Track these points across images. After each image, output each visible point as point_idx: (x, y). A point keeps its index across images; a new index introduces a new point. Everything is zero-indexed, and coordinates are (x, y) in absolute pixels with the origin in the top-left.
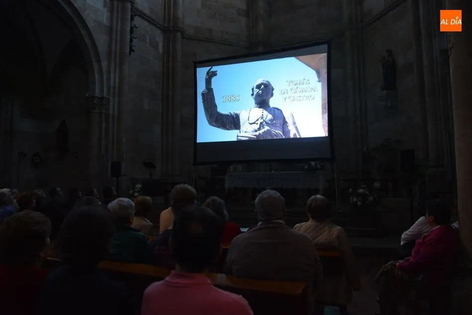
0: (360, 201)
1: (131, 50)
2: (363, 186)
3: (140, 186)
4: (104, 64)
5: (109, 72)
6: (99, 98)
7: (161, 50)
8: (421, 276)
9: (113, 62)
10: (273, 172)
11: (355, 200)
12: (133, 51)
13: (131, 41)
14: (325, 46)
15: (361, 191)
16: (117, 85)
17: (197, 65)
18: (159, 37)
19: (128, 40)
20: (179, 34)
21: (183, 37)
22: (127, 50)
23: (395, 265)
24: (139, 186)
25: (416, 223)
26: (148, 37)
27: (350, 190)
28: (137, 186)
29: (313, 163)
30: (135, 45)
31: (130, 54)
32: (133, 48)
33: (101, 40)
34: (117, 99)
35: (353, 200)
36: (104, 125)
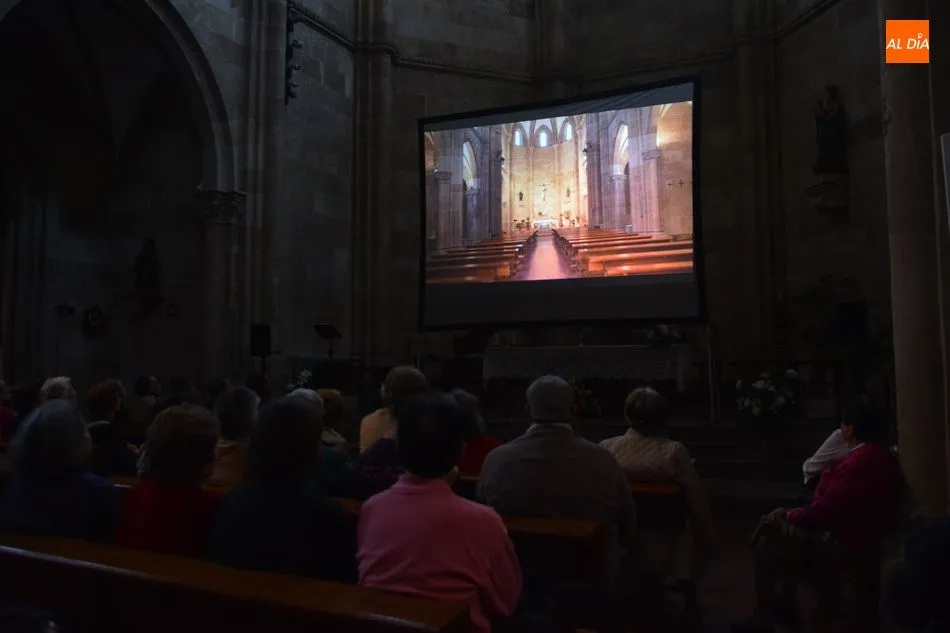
0: (758, 406)
1: (289, 94)
2: (764, 375)
3: (310, 374)
4: (234, 123)
5: (244, 140)
6: (224, 194)
7: (348, 91)
8: (828, 534)
9: (251, 121)
10: (581, 345)
11: (747, 403)
12: (292, 95)
13: (288, 75)
14: (690, 86)
15: (759, 385)
16: (261, 167)
17: (425, 126)
18: (345, 65)
19: (283, 74)
20: (387, 59)
21: (395, 63)
22: (281, 96)
23: (783, 516)
24: (306, 374)
25: (827, 441)
26: (321, 63)
27: (739, 382)
28: (303, 374)
29: (664, 328)
30: (295, 83)
31: (286, 102)
32: (293, 89)
33: (227, 74)
34: (260, 196)
35: (743, 405)
36: (235, 250)
